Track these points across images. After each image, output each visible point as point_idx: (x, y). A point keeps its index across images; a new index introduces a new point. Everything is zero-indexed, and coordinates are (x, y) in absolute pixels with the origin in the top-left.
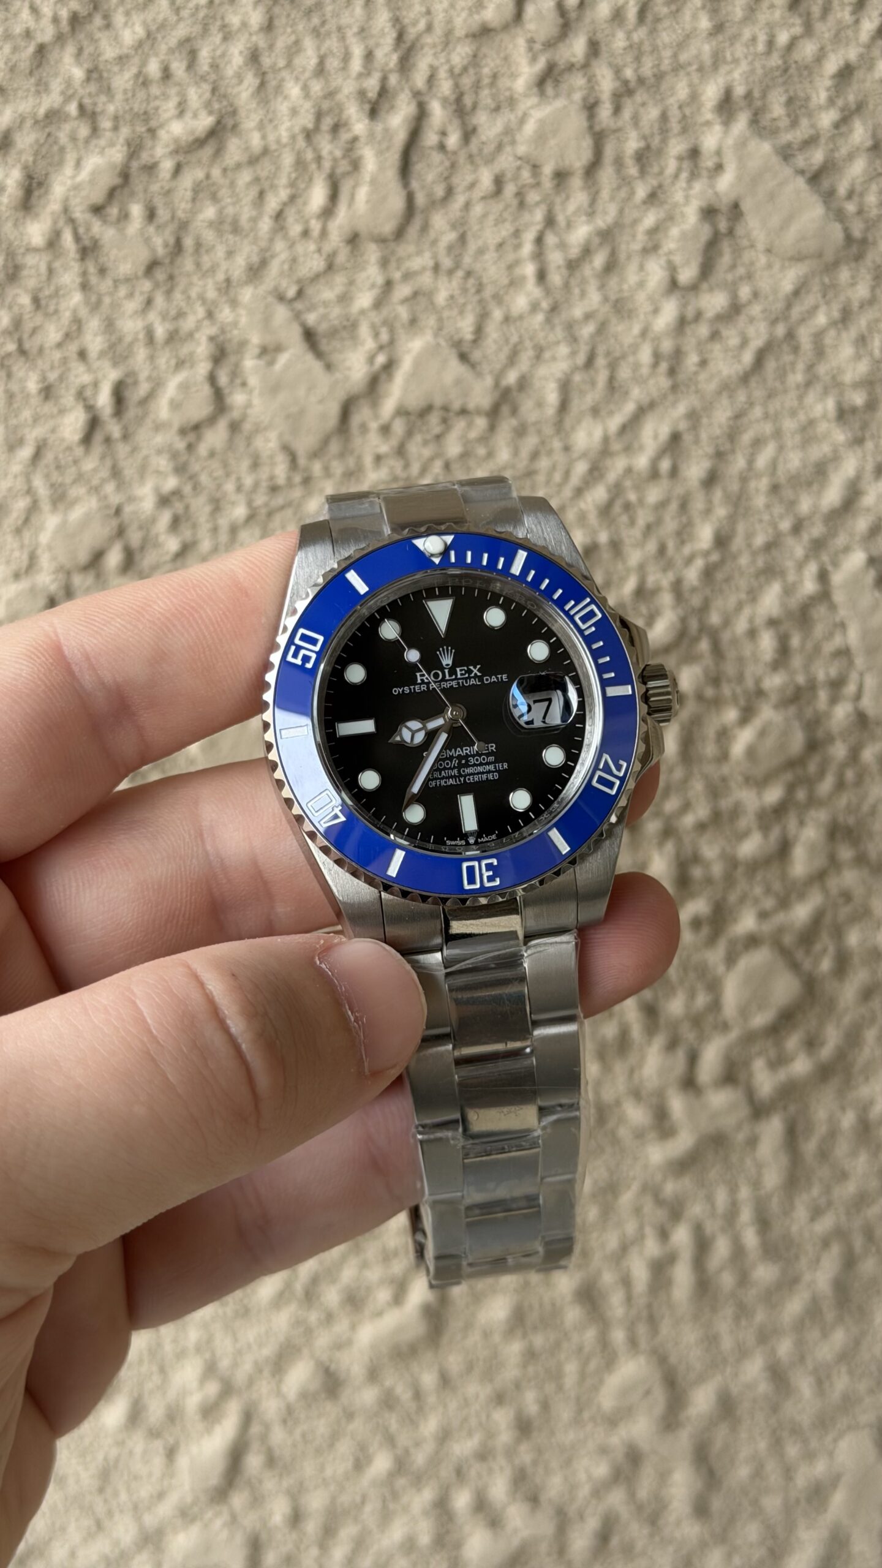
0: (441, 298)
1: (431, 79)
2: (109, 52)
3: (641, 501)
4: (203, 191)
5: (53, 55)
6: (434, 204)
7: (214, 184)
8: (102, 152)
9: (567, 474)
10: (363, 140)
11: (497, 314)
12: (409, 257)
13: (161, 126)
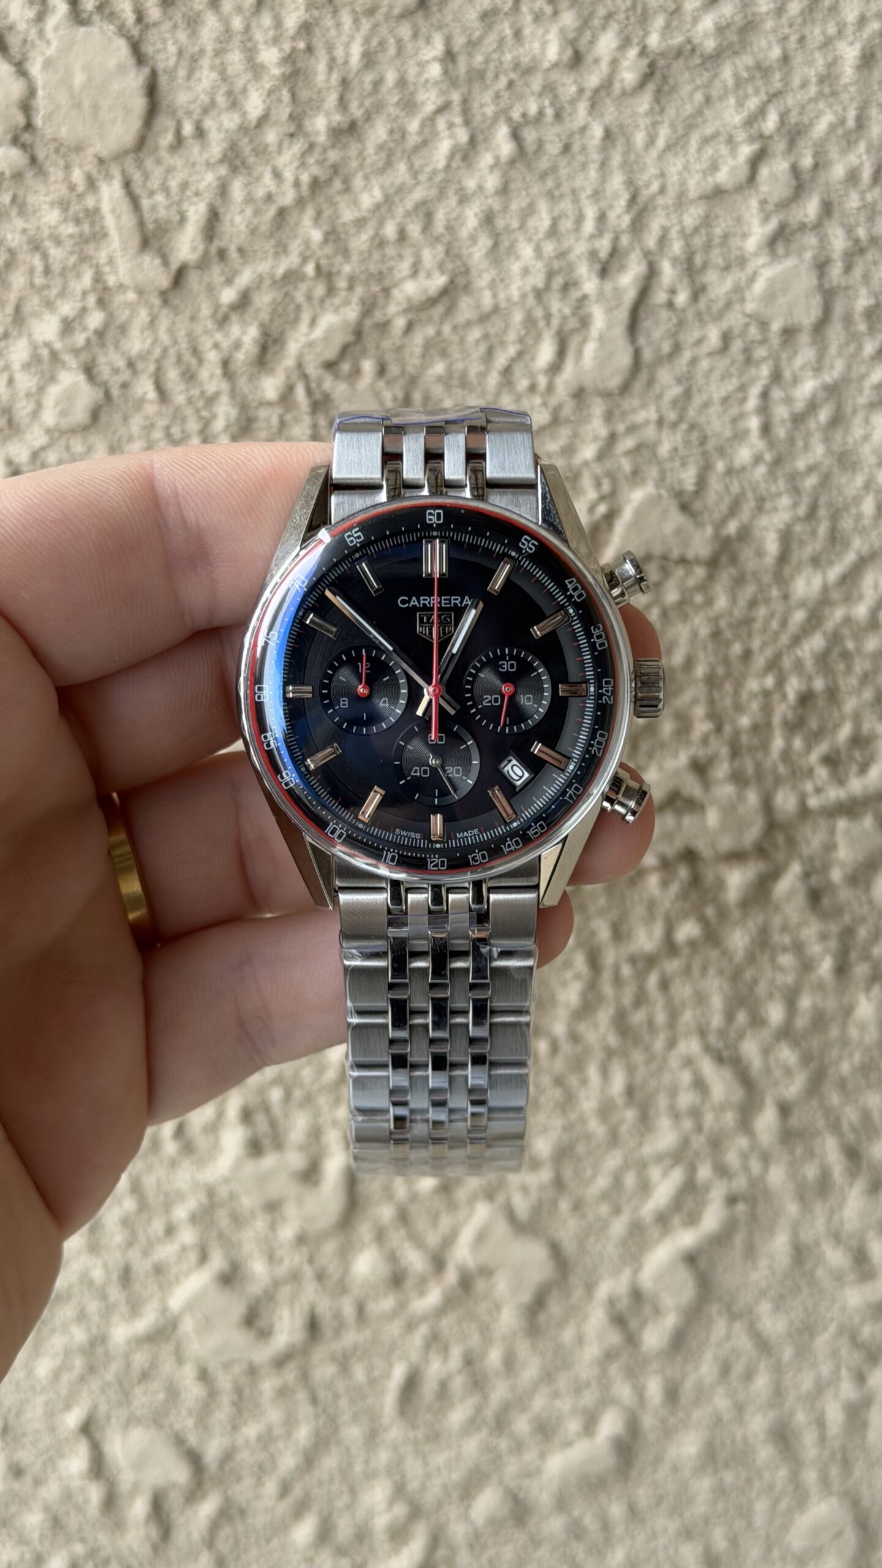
0: (664, 449)
1: (663, 240)
2: (348, 215)
3: (858, 650)
4: (435, 348)
5: (292, 219)
6: (661, 360)
7: (444, 341)
8: (336, 310)
9: (784, 623)
10: (593, 298)
11: (720, 466)
12: (634, 410)
13: (396, 285)
